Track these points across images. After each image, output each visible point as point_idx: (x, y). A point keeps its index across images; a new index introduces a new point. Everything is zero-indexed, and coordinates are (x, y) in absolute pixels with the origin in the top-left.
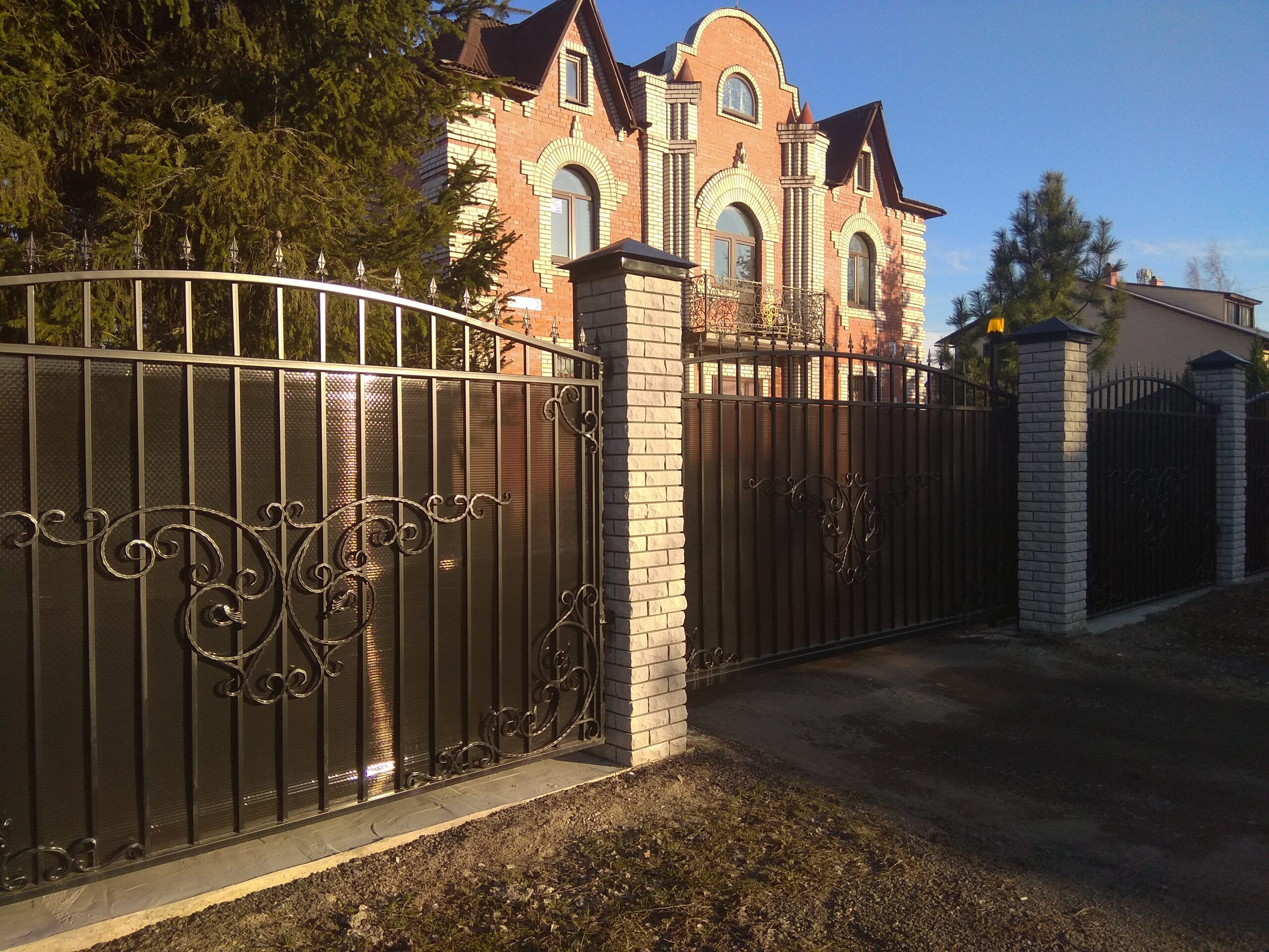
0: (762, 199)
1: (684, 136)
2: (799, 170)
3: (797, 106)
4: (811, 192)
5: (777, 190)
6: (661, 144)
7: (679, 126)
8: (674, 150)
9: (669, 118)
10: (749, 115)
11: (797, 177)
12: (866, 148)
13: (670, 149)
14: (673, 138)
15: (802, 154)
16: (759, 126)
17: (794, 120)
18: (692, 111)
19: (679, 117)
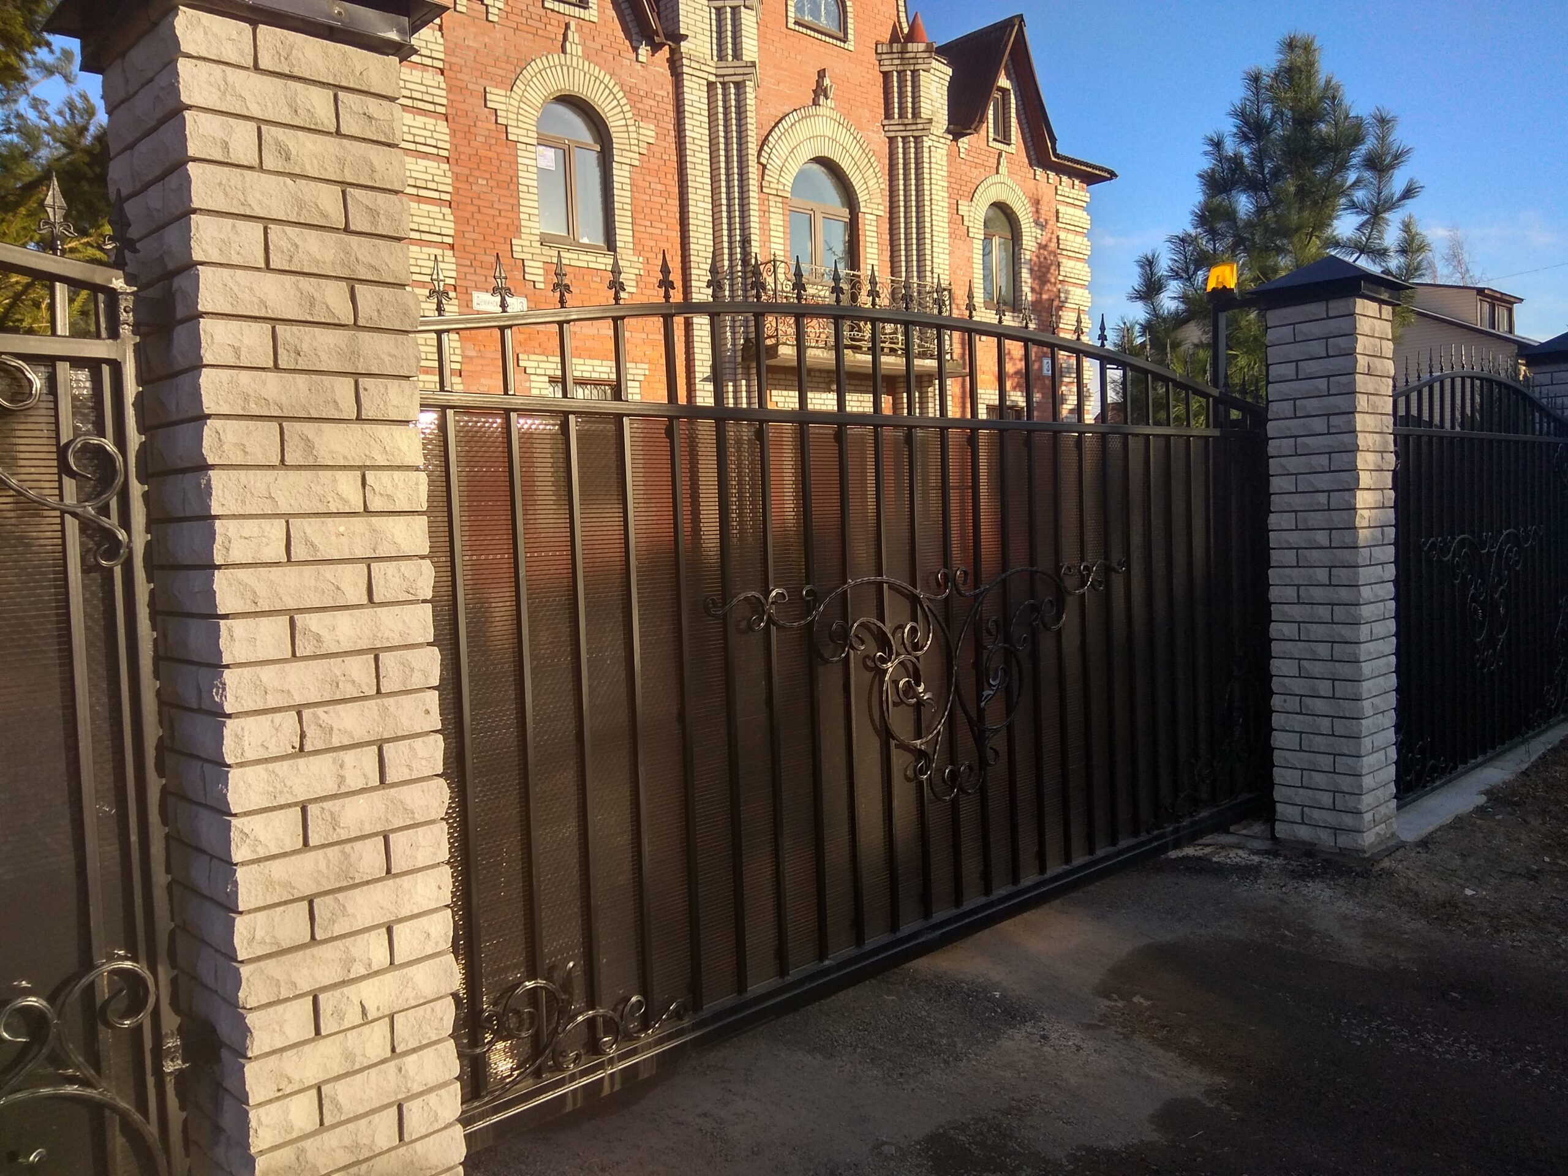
0: (856, 152)
1: (737, 55)
2: (910, 110)
3: (903, 19)
4: (927, 143)
5: (879, 141)
6: (704, 67)
7: (729, 40)
8: (723, 76)
9: (714, 28)
10: (834, 30)
11: (906, 121)
12: (1003, 82)
13: (717, 76)
14: (721, 58)
15: (913, 87)
16: (850, 45)
17: (901, 40)
18: (748, 19)
19: (729, 28)
